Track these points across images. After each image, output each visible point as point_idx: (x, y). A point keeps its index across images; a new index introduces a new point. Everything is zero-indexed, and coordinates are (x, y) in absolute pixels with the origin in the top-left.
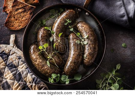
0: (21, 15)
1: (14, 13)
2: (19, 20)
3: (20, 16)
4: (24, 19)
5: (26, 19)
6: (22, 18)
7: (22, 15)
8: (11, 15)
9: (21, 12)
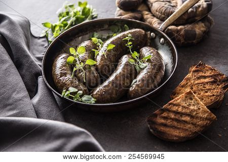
0: (205, 87)
1: (192, 82)
2: (200, 94)
3: (204, 89)
4: (209, 94)
5: (213, 95)
6: (207, 92)
7: (208, 87)
8: (187, 84)
9: (207, 83)
